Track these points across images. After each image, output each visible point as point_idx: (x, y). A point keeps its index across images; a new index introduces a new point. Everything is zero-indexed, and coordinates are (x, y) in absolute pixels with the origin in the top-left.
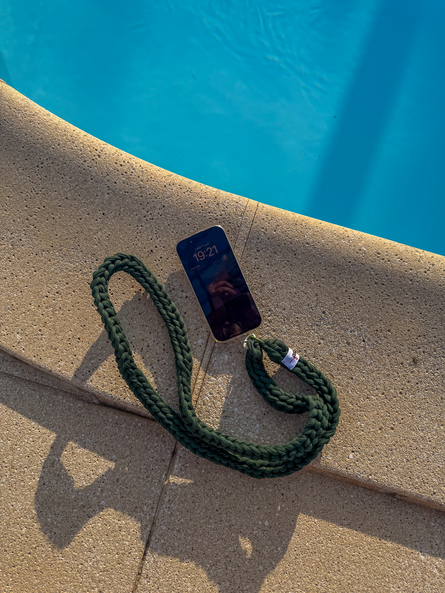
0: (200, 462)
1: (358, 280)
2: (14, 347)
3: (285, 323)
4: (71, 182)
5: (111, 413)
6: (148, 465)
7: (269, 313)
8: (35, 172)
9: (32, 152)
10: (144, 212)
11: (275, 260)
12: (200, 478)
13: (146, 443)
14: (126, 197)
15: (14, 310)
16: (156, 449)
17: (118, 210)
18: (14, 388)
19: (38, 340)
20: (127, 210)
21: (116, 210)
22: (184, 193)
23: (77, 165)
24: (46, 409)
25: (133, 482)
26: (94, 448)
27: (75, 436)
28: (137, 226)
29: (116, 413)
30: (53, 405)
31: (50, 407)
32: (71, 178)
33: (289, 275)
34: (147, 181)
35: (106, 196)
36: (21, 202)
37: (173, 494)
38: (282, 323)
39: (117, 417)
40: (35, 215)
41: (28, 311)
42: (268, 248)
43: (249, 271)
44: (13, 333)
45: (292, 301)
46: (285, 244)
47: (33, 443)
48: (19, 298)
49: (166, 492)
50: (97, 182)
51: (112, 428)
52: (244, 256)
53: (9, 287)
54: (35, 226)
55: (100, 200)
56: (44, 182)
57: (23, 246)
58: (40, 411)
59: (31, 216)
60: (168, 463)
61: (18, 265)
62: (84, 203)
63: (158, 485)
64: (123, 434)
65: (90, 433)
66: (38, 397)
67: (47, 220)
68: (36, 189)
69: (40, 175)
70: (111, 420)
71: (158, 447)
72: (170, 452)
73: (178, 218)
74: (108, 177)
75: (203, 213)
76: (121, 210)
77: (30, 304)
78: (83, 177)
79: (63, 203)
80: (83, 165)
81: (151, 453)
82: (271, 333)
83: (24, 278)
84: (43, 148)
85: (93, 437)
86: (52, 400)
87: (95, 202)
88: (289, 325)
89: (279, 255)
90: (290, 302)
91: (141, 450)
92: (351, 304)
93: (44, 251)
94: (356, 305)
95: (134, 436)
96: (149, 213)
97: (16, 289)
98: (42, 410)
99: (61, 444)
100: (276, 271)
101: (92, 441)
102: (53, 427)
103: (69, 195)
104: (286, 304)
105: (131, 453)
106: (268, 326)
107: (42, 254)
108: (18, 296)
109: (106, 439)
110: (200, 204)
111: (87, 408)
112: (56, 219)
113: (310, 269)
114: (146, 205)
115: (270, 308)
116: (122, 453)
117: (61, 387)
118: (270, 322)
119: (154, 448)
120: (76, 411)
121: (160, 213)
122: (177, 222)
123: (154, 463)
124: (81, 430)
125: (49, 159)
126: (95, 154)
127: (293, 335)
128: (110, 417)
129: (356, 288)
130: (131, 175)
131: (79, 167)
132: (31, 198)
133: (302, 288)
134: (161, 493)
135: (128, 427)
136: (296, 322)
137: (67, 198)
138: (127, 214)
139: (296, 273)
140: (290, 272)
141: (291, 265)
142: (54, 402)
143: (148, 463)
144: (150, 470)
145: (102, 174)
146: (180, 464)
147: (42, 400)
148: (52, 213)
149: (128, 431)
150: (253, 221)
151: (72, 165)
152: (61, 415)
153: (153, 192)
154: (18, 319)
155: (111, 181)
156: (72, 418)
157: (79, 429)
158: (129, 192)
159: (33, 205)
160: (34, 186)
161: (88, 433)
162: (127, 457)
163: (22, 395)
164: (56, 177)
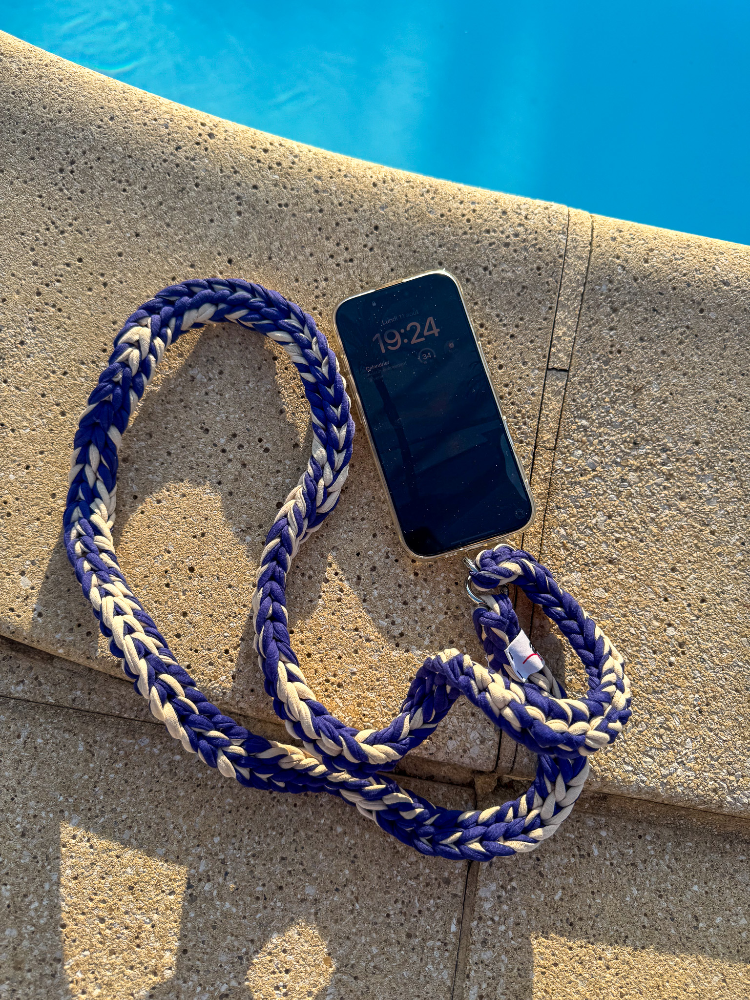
0: (545, 871)
2: (12, 610)
3: (704, 475)
4: (146, 197)
6: (406, 901)
7: (664, 456)
8: (56, 184)
9: (48, 140)
10: (330, 245)
11: (656, 327)
12: (552, 916)
14: (283, 215)
15: (9, 514)
17: (266, 249)
18: (14, 732)
21: (260, 248)
22: (422, 195)
23: (160, 158)
24: (106, 779)
25: (373, 957)
26: (252, 872)
27: (193, 847)
28: (316, 281)
30: (126, 764)
31: (117, 773)
32: (145, 188)
33: (695, 359)
34: (331, 177)
35: (234, 219)
36: (21, 256)
37: (489, 974)
38: (698, 477)
40: (58, 281)
41: (49, 514)
42: (637, 302)
43: (598, 359)
44: (8, 574)
45: (713, 420)
46: (674, 289)
47: (74, 882)
48: (23, 482)
49: (467, 972)
50: (209, 190)
51: (294, 808)
52: (581, 326)
54: (58, 307)
55: (219, 230)
56: (78, 205)
57: (29, 356)
58: (91, 786)
59: (47, 285)
60: (460, 887)
61: (18, 403)
62: (180, 241)
63: (441, 956)
64: (328, 822)
65: (235, 832)
66: (81, 749)
67: (90, 289)
68: (58, 222)
69: (68, 189)
73: (415, 252)
74: (238, 177)
75: (472, 234)
76: (273, 247)
77: (53, 496)
78: (175, 182)
79: (129, 247)
80: (174, 155)
81: (411, 864)
82: (676, 505)
83: (33, 433)
84: (73, 128)
85: (246, 840)
86: (122, 753)
87: (207, 236)
88: (715, 480)
89: (664, 316)
90: (708, 424)
91: (381, 861)
93: (83, 363)
95: (358, 824)
96: (342, 246)
97: (15, 461)
98: (96, 782)
100: (663, 352)
101: (243, 853)
102: (130, 827)
103: (142, 227)
104: (700, 429)
105: (355, 872)
106: (665, 488)
107: (79, 370)
108: (20, 479)
109: (283, 842)
110: (463, 215)
112: (111, 285)
113: (741, 341)
114: (332, 228)
115: (663, 444)
116: (331, 875)
117: (145, 711)
118: (669, 477)
120: (192, 773)
121: (370, 245)
122: (412, 260)
123: (422, 892)
124: (210, 826)
125: (90, 150)
126: (200, 131)
127: (728, 502)
130: (291, 168)
131: (165, 161)
132: (45, 244)
133: (730, 388)
134: (453, 978)
135: (337, 801)
136: (730, 469)
137: (137, 235)
138: (289, 254)
139: (710, 355)
140: (697, 353)
141: (696, 336)
142: (127, 755)
143: (406, 894)
144: (413, 914)
145: (222, 171)
146: (494, 885)
147: (93, 755)
148: (101, 271)
149: (340, 811)
150: (591, 244)
151: (147, 158)
152: (151, 790)
153: (348, 198)
154: (21, 538)
155: (243, 184)
156: (182, 794)
157: (204, 825)
158: (291, 206)
159: (52, 260)
160: (52, 214)
161: (230, 832)
162: (345, 886)
163: (35, 748)
164: (109, 189)
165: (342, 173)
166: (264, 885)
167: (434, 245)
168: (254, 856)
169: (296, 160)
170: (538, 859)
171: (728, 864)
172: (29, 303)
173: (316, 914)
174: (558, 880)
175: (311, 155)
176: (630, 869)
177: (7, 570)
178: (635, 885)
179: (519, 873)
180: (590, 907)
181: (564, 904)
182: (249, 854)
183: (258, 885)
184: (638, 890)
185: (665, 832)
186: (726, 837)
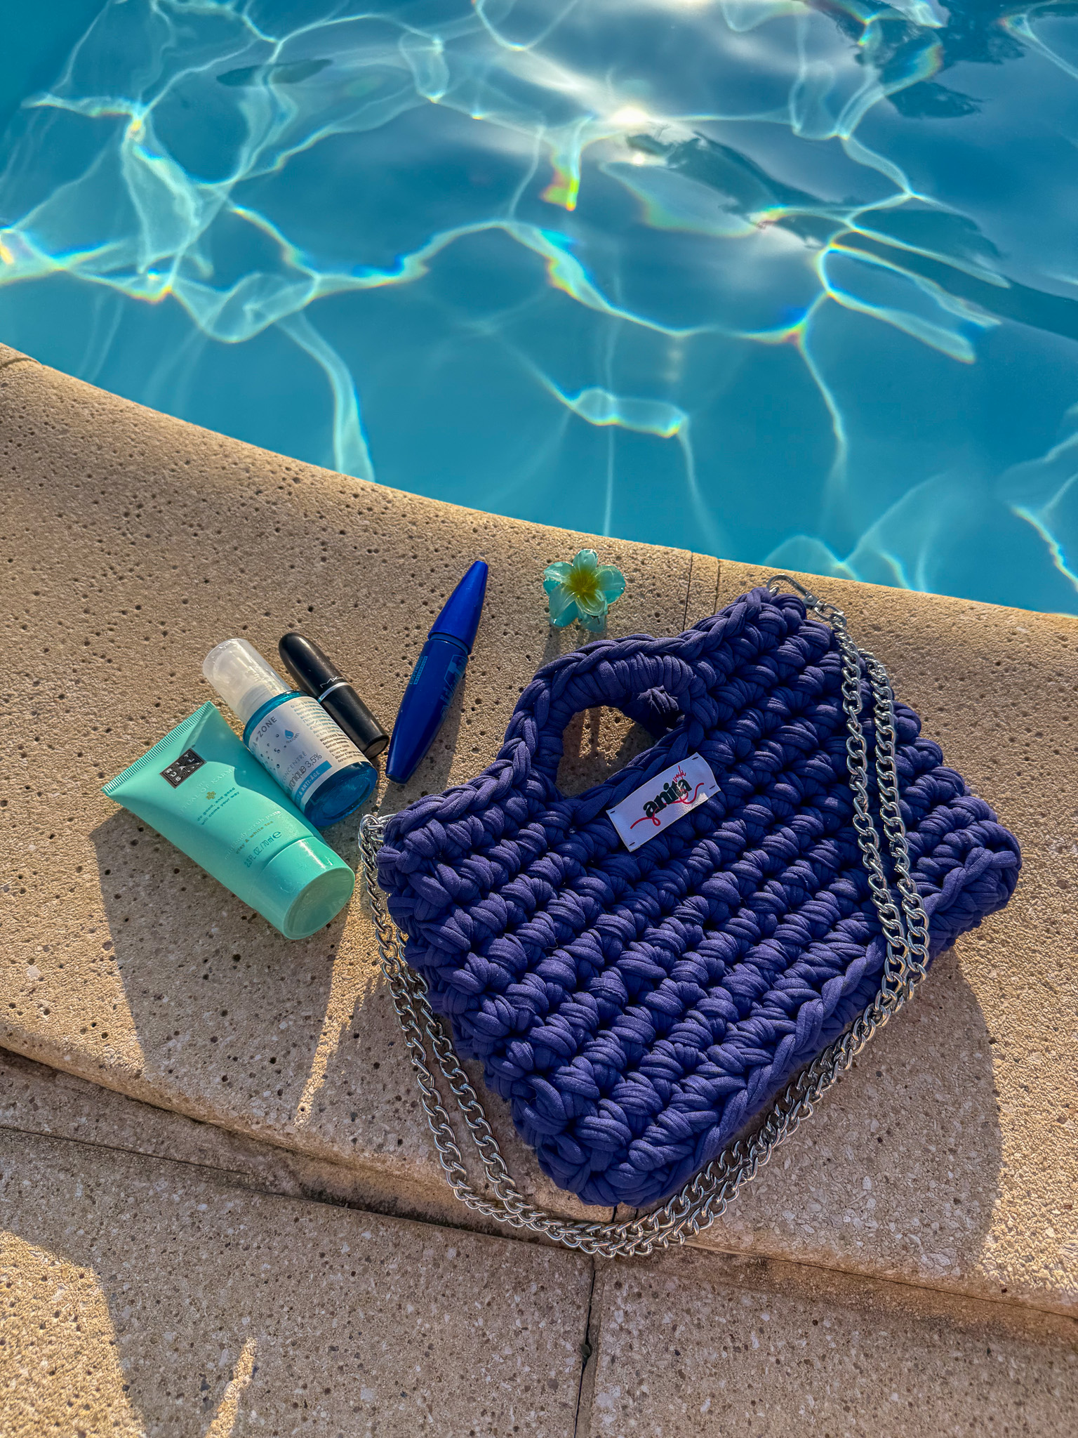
0: (687, 1371)
1: (1034, 708)
2: (13, 1006)
4: (221, 542)
5: (345, 1221)
6: (497, 1412)
8: (119, 529)
9: (115, 484)
13: (481, 1322)
14: (372, 561)
15: (23, 891)
16: (519, 1342)
17: (352, 596)
19: (99, 975)
20: (376, 592)
21: (346, 595)
22: (528, 541)
23: (237, 502)
24: (108, 1234)
26: (290, 1366)
27: (214, 1330)
28: (407, 629)
29: (364, 1221)
30: (136, 1215)
31: (122, 1227)
32: (219, 532)
34: (427, 523)
35: (317, 565)
36: (72, 603)
39: (367, 1235)
40: (111, 630)
41: (72, 890)
44: (13, 962)
47: (50, 1378)
48: (45, 854)
50: (291, 535)
51: (352, 1279)
53: (14, 826)
54: (108, 657)
55: (300, 577)
56: (141, 550)
57: (68, 711)
59: (98, 634)
60: (572, 1393)
61: (50, 763)
62: (255, 588)
64: (396, 1298)
65: (271, 1309)
66: (79, 1194)
67: (147, 639)
68: (118, 567)
69: (132, 534)
70: (345, 1249)
71: (525, 1333)
72: (573, 1345)
73: (518, 598)
74: (324, 523)
76: (359, 594)
78: (253, 527)
79: (196, 594)
80: (254, 499)
81: (505, 1358)
83: (63, 796)
84: (144, 472)
85: (284, 1323)
86: (131, 1200)
87: (286, 583)
91: (465, 1354)
92: (1035, 773)
93: (131, 719)
94: (1049, 774)
95: (436, 1300)
96: (437, 593)
97: (37, 829)
98: (94, 1239)
99: (161, 1370)
101: (280, 1340)
102: (132, 1302)
103: (212, 573)
105: (430, 1368)
107: (125, 727)
108: (42, 850)
109: (334, 1325)
111: (260, 1215)
112: (173, 635)
116: (396, 1373)
117: (166, 1144)
119: (511, 1340)
120: (220, 1228)
122: (515, 606)
123: (520, 1400)
125: (160, 494)
126: (284, 475)
128: (342, 1239)
129: (1035, 730)
130: (383, 513)
131: (243, 505)
132: (100, 591)
135: (409, 1269)
137: (207, 581)
138: (377, 601)
142: (138, 1203)
143: (498, 1402)
144: (507, 1432)
145: (306, 516)
146: (618, 1388)
147: (94, 1203)
148: (162, 619)
149: (412, 1283)
150: (717, 589)
151: (223, 502)
152: (165, 1251)
153: (446, 544)
154: (34, 919)
155: (329, 530)
156: (204, 1257)
157: (230, 1299)
158: (381, 551)
159: (106, 607)
160: (113, 560)
161: (264, 1311)
162: (415, 1389)
163: (20, 1192)
164: (178, 534)
165: (440, 519)
166: (305, 1387)
167: (540, 592)
168: (293, 1344)
169: (389, 505)
170: (677, 1353)
171: (938, 1363)
172: (75, 653)
173: (374, 1429)
174: (705, 1384)
175: (406, 501)
176: (804, 1368)
177: (13, 957)
178: (811, 1392)
179: (652, 1373)
180: (750, 1423)
181: (713, 1419)
182: (288, 1342)
183: (297, 1385)
184: (815, 1400)
185: (848, 1315)
186: (933, 1324)
